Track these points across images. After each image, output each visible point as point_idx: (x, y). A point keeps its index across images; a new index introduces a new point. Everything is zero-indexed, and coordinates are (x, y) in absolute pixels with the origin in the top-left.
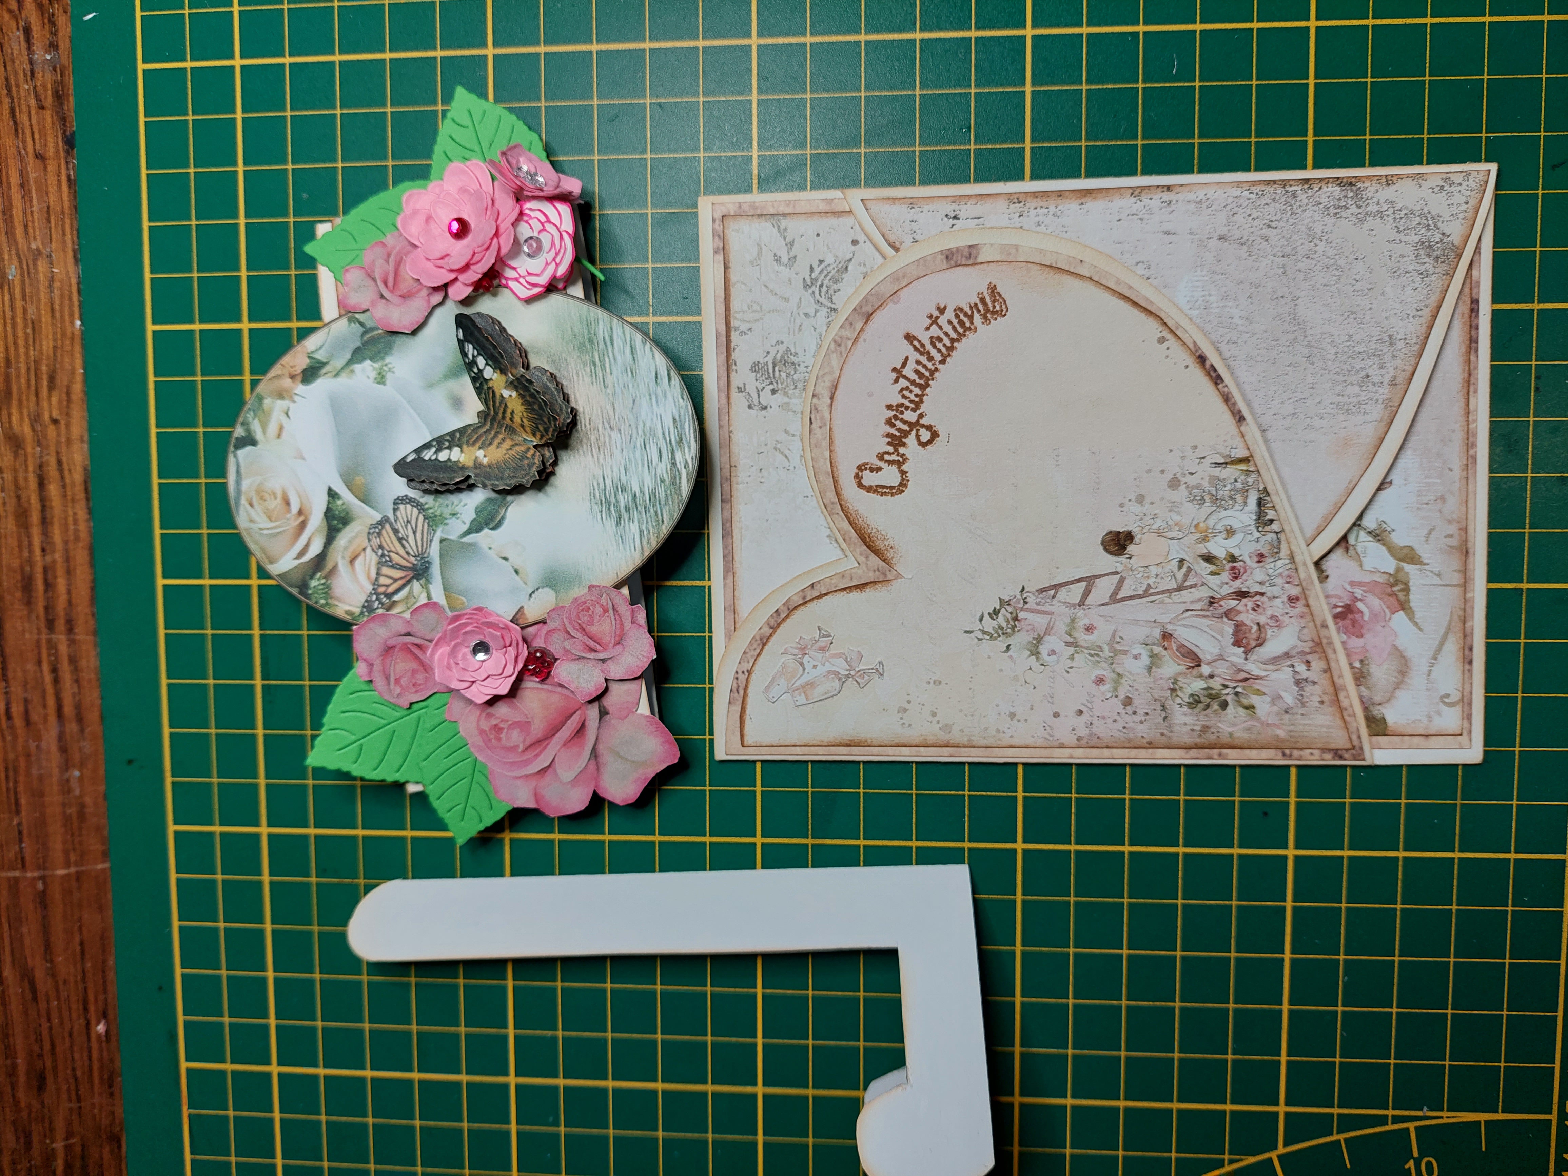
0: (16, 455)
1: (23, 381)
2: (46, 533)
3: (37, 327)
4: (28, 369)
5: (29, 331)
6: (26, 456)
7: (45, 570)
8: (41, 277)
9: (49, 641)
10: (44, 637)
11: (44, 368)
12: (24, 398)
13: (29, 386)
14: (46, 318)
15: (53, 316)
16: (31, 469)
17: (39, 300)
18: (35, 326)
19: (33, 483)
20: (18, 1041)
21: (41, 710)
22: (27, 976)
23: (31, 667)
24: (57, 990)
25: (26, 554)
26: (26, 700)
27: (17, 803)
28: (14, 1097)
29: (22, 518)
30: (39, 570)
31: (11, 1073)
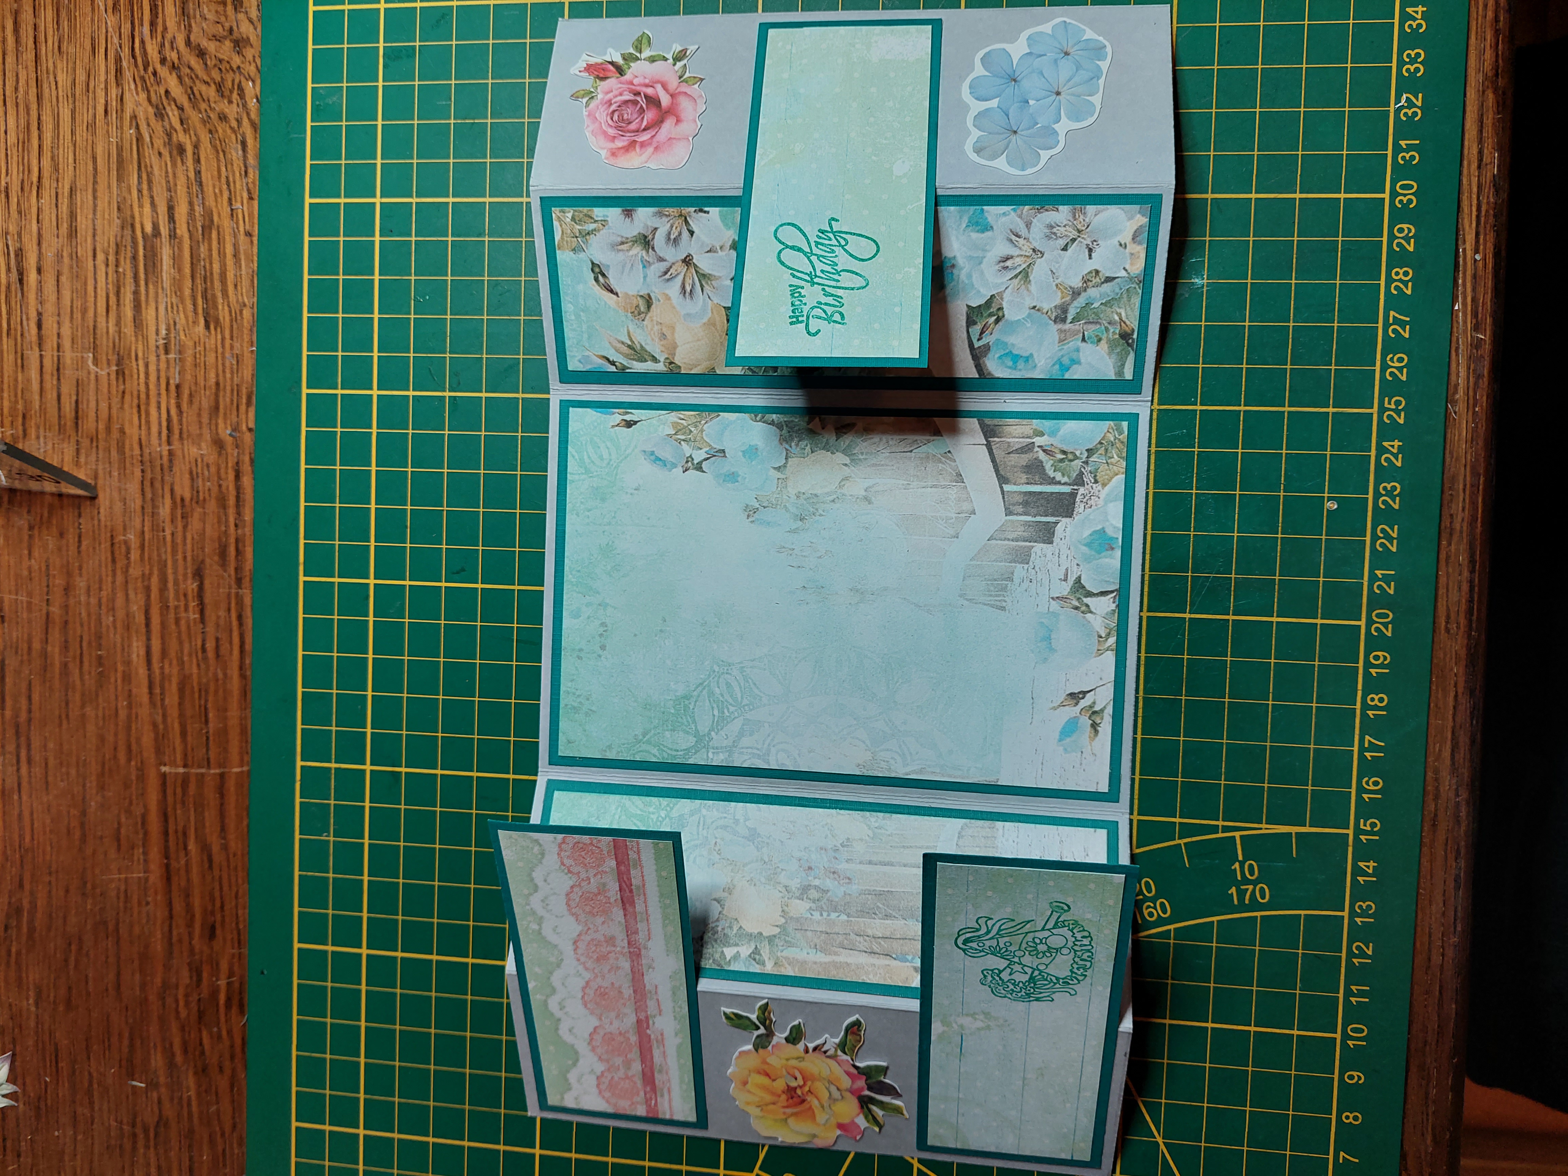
0: (220, 454)
1: (228, 400)
2: (239, 513)
3: (240, 360)
4: (232, 390)
5: (235, 362)
6: (227, 454)
7: (237, 541)
8: (245, 324)
9: (237, 594)
10: (233, 591)
11: (244, 391)
12: (228, 412)
13: (232, 403)
16: (230, 465)
17: (243, 340)
18: (238, 359)
19: (231, 476)
20: (197, 902)
21: (228, 645)
22: (205, 848)
23: (222, 613)
24: (228, 860)
25: (223, 528)
26: (217, 640)
27: (206, 716)
28: (190, 943)
29: (222, 502)
30: (232, 540)
31: (190, 925)
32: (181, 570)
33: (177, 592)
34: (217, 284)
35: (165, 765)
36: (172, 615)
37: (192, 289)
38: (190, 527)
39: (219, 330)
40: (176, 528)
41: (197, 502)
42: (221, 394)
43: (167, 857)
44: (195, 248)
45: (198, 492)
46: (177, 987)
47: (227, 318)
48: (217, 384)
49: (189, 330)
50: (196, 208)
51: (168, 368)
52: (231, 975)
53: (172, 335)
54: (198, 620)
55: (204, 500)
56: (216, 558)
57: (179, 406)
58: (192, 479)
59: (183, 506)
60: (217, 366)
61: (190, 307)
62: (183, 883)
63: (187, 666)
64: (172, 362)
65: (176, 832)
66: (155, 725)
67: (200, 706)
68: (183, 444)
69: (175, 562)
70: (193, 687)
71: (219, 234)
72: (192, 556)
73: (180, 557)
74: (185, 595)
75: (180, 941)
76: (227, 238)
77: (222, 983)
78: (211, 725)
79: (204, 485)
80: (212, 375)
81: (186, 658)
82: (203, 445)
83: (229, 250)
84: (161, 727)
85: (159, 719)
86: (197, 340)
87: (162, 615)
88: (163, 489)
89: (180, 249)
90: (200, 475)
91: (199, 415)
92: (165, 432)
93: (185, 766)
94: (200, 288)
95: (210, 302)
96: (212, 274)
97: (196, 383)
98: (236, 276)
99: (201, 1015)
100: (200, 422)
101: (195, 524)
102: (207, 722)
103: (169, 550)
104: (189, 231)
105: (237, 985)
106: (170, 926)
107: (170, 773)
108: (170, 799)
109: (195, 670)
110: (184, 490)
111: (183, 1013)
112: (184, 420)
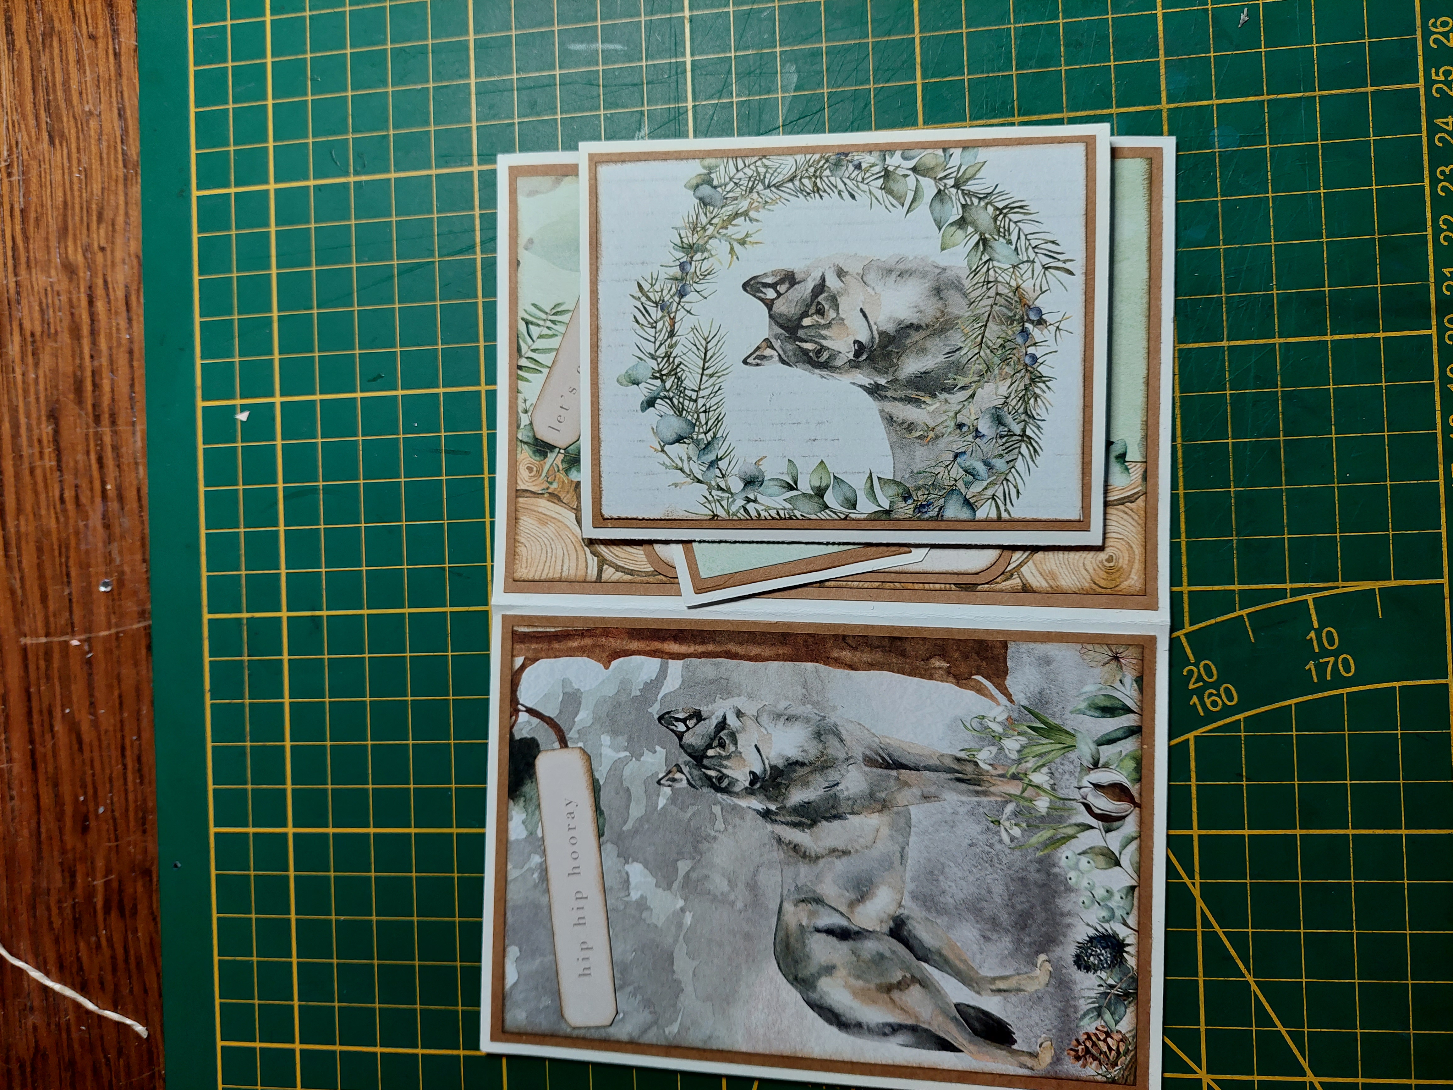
0: (71, 280)
1: (77, 218)
2: (94, 343)
4: (82, 208)
5: (82, 177)
6: (78, 280)
7: (93, 373)
8: (92, 133)
10: (91, 430)
11: (94, 206)
12: (78, 232)
13: (82, 222)
14: (96, 165)
15: (101, 164)
16: (82, 290)
17: (90, 151)
18: (87, 173)
19: (84, 302)
20: (66, 789)
21: (88, 493)
22: (74, 729)
23: (80, 457)
24: (100, 740)
25: (78, 361)
26: (77, 486)
27: (68, 575)
28: (62, 840)
29: (75, 332)
30: (88, 374)
31: (60, 818)
32: (34, 415)
33: (30, 438)
34: (60, 93)
35: (25, 636)
36: (26, 466)
37: (34, 104)
38: (41, 364)
39: (64, 144)
40: (27, 365)
41: (49, 336)
42: (69, 213)
43: (32, 742)
44: (35, 58)
45: (48, 324)
46: (49, 890)
47: (73, 131)
48: (65, 203)
49: (32, 147)
50: (36, 15)
51: (11, 192)
52: (108, 871)
53: (15, 156)
54: (54, 468)
55: (56, 331)
56: (71, 396)
57: (24, 232)
58: (42, 311)
59: (34, 342)
60: (64, 183)
61: (32, 122)
62: (50, 769)
63: (44, 521)
64: (16, 184)
65: (41, 712)
66: (13, 592)
67: (61, 564)
68: (30, 273)
69: (27, 404)
70: (52, 545)
71: (60, 40)
72: (46, 396)
73: (32, 399)
74: (40, 441)
75: (50, 838)
76: (69, 44)
77: (99, 883)
78: (73, 584)
79: (55, 317)
80: (60, 194)
81: (43, 512)
82: (53, 272)
83: (72, 57)
84: (19, 592)
85: (17, 585)
86: (41, 158)
87: (15, 465)
88: (11, 325)
89: (20, 61)
90: (50, 305)
91: (47, 239)
92: (10, 262)
93: (47, 635)
94: (42, 101)
95: (54, 115)
96: (54, 85)
97: (42, 205)
98: (80, 82)
99: (77, 922)
100: (48, 247)
101: (46, 360)
102: (69, 583)
103: (20, 391)
104: (29, 41)
105: (115, 885)
106: (39, 823)
107: (32, 644)
108: (33, 675)
109: (53, 524)
110: (32, 323)
111: (57, 922)
112: (31, 246)
